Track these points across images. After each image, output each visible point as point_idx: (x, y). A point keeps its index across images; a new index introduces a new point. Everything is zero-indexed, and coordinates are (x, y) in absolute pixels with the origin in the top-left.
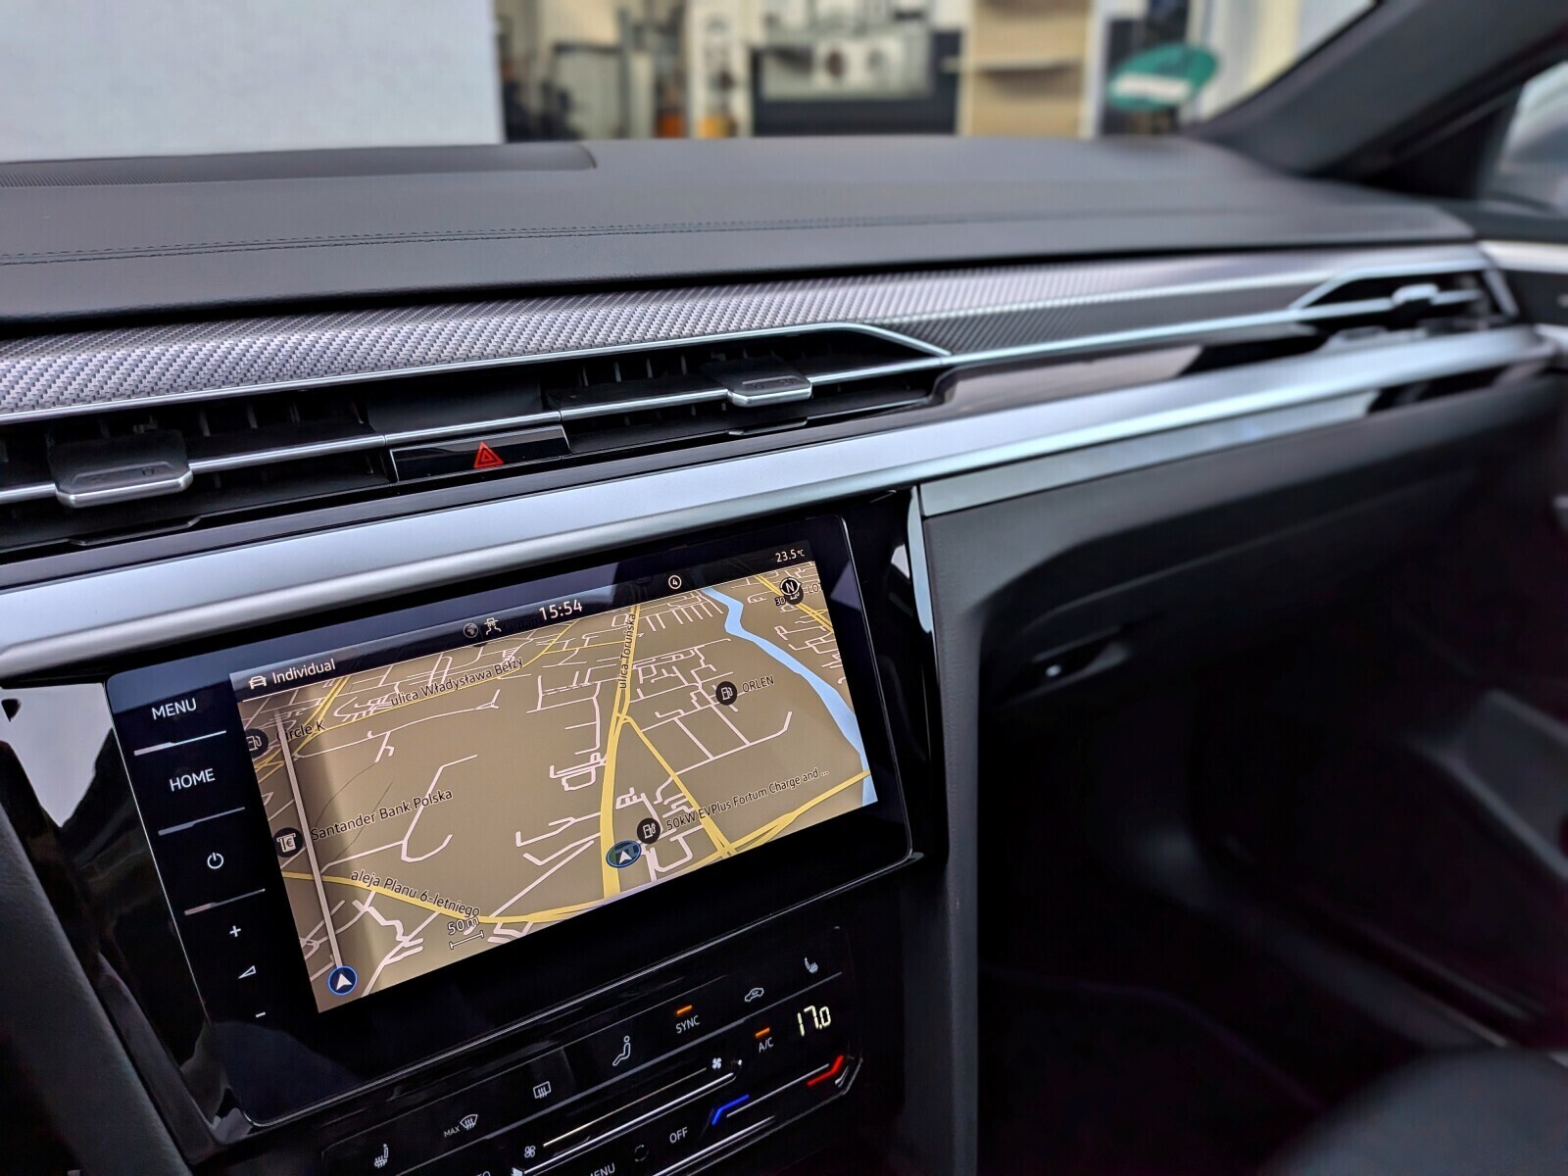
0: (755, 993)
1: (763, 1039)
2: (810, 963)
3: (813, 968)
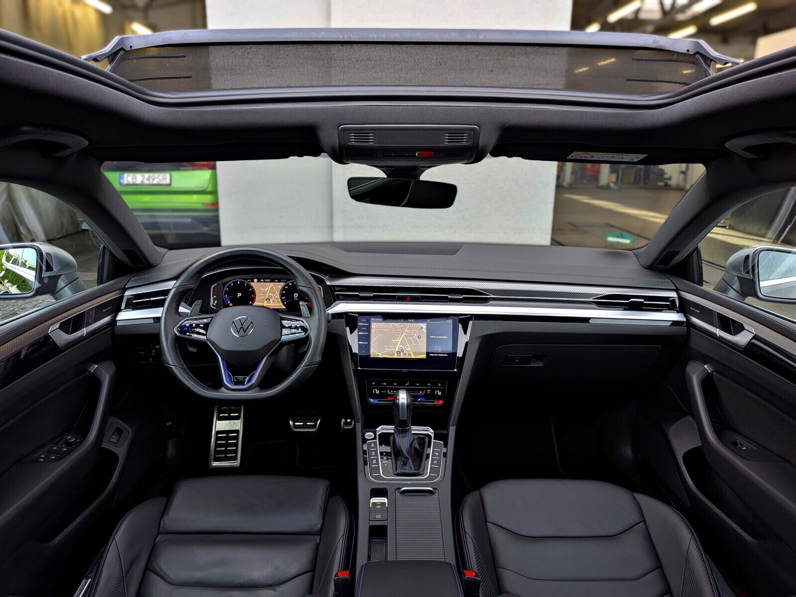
0: (429, 384)
1: (429, 392)
3: (440, 385)
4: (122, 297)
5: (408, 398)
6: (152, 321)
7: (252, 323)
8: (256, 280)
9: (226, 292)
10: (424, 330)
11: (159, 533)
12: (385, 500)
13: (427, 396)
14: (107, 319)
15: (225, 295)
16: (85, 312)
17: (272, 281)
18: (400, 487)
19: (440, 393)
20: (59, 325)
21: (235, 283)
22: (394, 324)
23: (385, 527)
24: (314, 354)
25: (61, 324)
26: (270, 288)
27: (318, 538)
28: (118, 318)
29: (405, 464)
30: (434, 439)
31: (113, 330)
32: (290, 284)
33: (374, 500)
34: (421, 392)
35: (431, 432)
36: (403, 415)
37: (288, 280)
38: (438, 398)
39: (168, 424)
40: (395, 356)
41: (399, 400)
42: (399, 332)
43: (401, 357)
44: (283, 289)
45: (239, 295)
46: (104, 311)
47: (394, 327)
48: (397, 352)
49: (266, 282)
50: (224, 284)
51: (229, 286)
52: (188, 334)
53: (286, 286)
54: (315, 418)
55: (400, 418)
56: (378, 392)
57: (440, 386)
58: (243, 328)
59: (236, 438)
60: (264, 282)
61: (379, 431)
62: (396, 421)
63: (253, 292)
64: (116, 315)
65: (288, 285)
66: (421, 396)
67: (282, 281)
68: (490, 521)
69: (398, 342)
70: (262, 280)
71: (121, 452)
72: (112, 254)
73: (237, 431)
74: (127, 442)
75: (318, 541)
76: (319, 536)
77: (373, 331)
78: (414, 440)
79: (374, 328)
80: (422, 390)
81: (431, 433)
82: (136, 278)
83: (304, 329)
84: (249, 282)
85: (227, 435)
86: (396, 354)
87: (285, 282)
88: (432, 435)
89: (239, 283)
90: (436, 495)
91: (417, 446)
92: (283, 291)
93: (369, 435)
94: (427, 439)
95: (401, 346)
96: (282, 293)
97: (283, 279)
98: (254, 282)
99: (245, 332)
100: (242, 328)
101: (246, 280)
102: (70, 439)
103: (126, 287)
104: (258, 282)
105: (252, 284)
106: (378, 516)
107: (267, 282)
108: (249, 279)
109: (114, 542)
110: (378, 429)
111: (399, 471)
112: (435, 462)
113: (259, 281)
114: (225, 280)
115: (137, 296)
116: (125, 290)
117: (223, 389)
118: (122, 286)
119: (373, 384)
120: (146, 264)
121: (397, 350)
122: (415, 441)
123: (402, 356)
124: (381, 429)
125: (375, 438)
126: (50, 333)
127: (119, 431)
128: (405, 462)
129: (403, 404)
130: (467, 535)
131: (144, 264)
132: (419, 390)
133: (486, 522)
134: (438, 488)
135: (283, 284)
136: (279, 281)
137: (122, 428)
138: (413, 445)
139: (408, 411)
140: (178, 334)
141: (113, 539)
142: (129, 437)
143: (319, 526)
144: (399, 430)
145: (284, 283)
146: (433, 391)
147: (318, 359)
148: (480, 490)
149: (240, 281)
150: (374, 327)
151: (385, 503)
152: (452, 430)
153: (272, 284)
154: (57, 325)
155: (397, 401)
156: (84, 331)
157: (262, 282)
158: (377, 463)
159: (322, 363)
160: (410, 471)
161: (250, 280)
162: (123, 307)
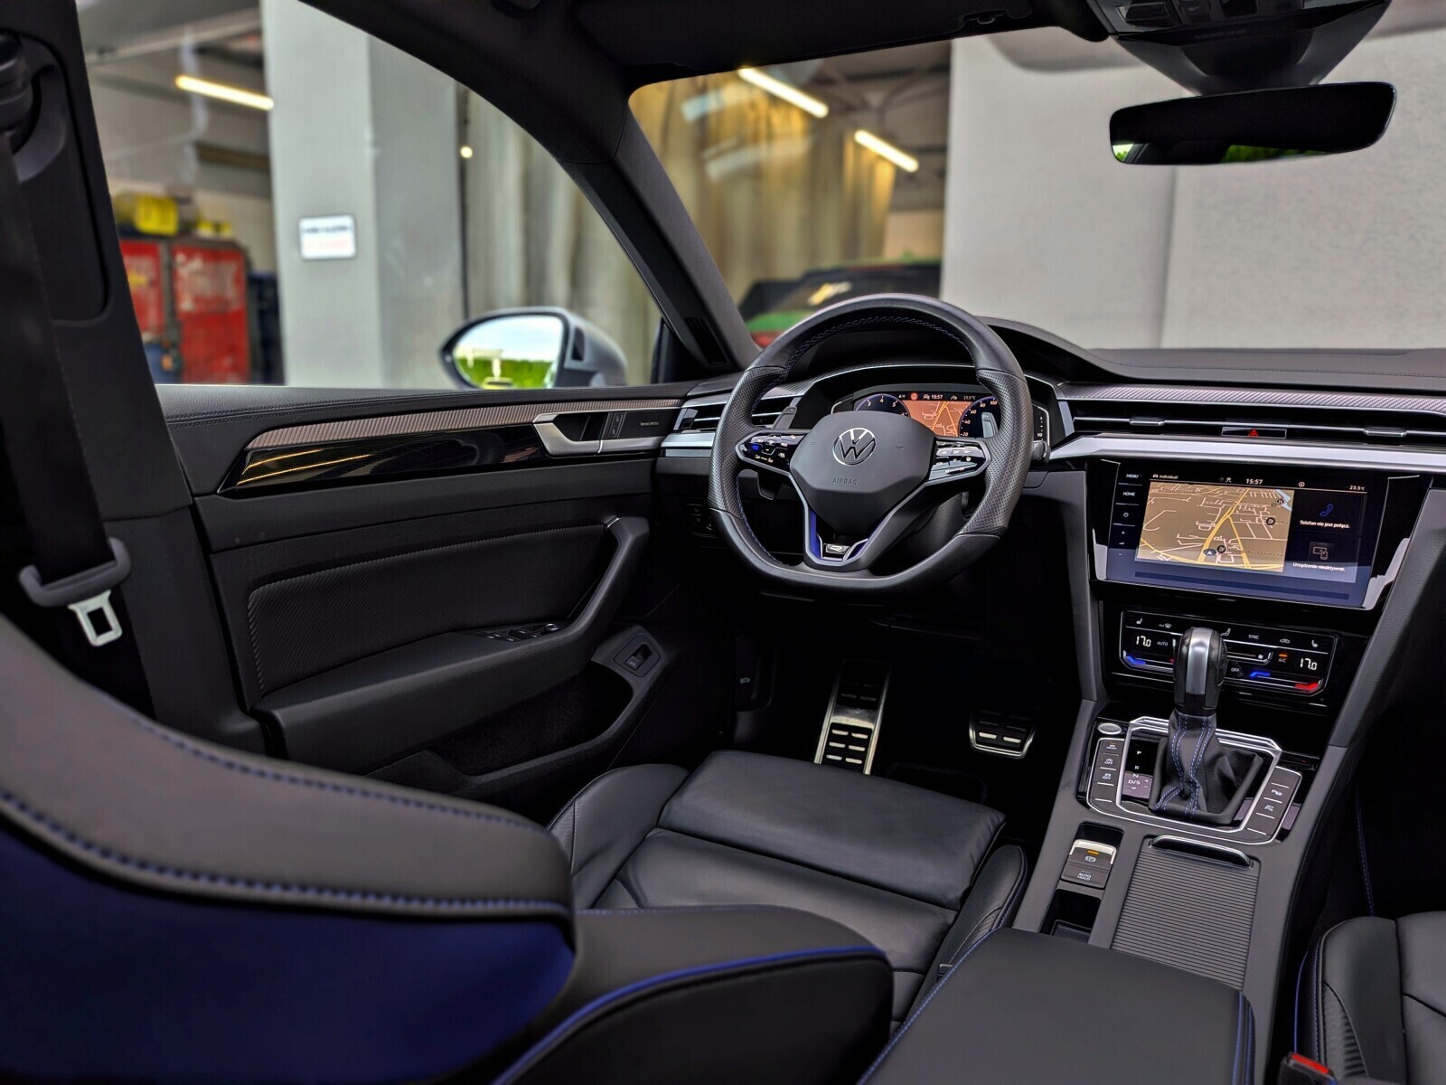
0: (1285, 641)
1: (1282, 658)
2: (1315, 643)
3: (1315, 645)
4: (676, 412)
5: (1216, 645)
7: (873, 440)
8: (914, 396)
10: (1285, 505)
11: (657, 826)
12: (1110, 850)
13: (1274, 668)
14: (647, 442)
16: (607, 413)
17: (947, 397)
18: (1154, 833)
19: (1313, 666)
20: (555, 416)
21: (876, 401)
22: (1207, 487)
23: (1095, 903)
24: (992, 512)
25: (559, 416)
26: (940, 412)
27: (951, 915)
28: (665, 444)
29: (1184, 796)
30: (1280, 763)
31: (654, 464)
32: (982, 405)
33: (1081, 843)
34: (1260, 657)
35: (1273, 748)
36: (1196, 683)
37: (979, 396)
38: (1309, 677)
39: (742, 681)
40: (1201, 560)
41: (1188, 646)
42: (1217, 505)
43: (1216, 564)
44: (967, 415)
46: (642, 424)
47: (1205, 495)
48: (1206, 551)
49: (934, 400)
51: (864, 407)
52: (758, 457)
53: (973, 409)
54: (1024, 730)
55: (1189, 689)
56: (1147, 643)
57: (1315, 649)
58: (854, 448)
59: (866, 743)
60: (931, 399)
61: (1135, 726)
62: (1179, 700)
64: (662, 440)
65: (976, 407)
66: (1260, 667)
67: (966, 397)
68: (1415, 995)
69: (1213, 528)
70: (927, 396)
71: (640, 686)
72: (672, 333)
73: (868, 732)
74: (655, 672)
75: (950, 921)
76: (954, 913)
77: (1151, 501)
78: (1219, 755)
79: (1154, 495)
80: (1265, 652)
81: (1275, 752)
82: (707, 383)
83: (979, 461)
84: (903, 399)
85: (850, 735)
86: (1202, 555)
87: (972, 400)
88: (1276, 758)
89: (882, 401)
90: (1253, 871)
91: (1230, 773)
92: (965, 419)
93: (1109, 728)
94: (1258, 762)
95: (1220, 539)
96: (963, 424)
97: (968, 394)
98: (910, 399)
99: (856, 456)
100: (853, 451)
101: (897, 394)
102: (552, 627)
103: (689, 394)
104: (918, 399)
105: (906, 403)
106: (1084, 876)
107: (936, 400)
108: (902, 393)
109: (572, 808)
110: (1133, 722)
111: (1165, 804)
112: (1268, 807)
113: (920, 398)
114: (857, 394)
115: (702, 411)
116: (686, 398)
117: (803, 565)
118: (681, 394)
119: (1138, 622)
120: (728, 361)
121: (1206, 547)
122: (1226, 758)
123: (1218, 561)
124: (1138, 723)
125: (1123, 736)
126: (537, 423)
127: (645, 652)
128: (1187, 792)
129: (1198, 657)
130: (1329, 992)
131: (726, 362)
132: (1256, 651)
133: (1403, 993)
134: (1260, 859)
135: (967, 405)
136: (960, 399)
137: (651, 648)
138: (1219, 764)
139: (1211, 674)
140: (741, 456)
141: (571, 805)
142: (659, 664)
143: (960, 893)
144: (1183, 719)
145: (970, 403)
146: (1294, 657)
147: (1000, 521)
148: (1401, 920)
149: (885, 398)
150: (1156, 491)
151: (1111, 856)
152: (1334, 757)
153: (945, 404)
154: (552, 416)
155: (1184, 649)
156: (601, 445)
157: (926, 399)
158: (1115, 780)
159: (1007, 534)
160: (1194, 811)
161: (904, 396)
162: (676, 427)
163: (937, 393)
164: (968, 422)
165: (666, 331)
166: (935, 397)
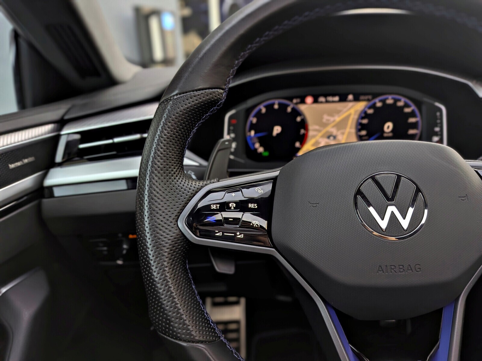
6: (123, 186)
7: (418, 190)
8: (309, 100)
9: (253, 127)
15: (250, 131)
17: (343, 99)
21: (270, 107)
28: (48, 182)
31: (39, 208)
32: (379, 104)
37: (375, 96)
44: (364, 115)
45: (277, 130)
46: (13, 165)
49: (330, 102)
50: (248, 111)
51: (259, 115)
53: (370, 108)
60: (327, 102)
63: (304, 124)
64: (44, 176)
65: (373, 106)
67: (362, 97)
70: (322, 99)
72: (31, 46)
84: (297, 104)
87: (368, 100)
89: (276, 106)
92: (362, 118)
96: (361, 124)
97: (365, 94)
98: (305, 103)
101: (291, 99)
103: (67, 118)
104: (313, 102)
105: (302, 108)
107: (333, 102)
108: (296, 97)
113: (316, 101)
114: (250, 103)
115: (86, 136)
116: (64, 123)
118: (57, 118)
135: (361, 106)
136: (357, 99)
145: (366, 103)
149: (280, 104)
153: (342, 105)
157: (321, 102)
161: (298, 100)
162: (59, 158)
163: (334, 95)
164: (365, 121)
165: (24, 46)
166: (330, 99)
